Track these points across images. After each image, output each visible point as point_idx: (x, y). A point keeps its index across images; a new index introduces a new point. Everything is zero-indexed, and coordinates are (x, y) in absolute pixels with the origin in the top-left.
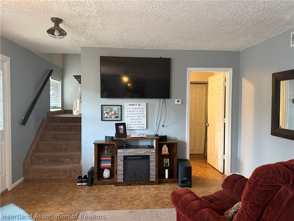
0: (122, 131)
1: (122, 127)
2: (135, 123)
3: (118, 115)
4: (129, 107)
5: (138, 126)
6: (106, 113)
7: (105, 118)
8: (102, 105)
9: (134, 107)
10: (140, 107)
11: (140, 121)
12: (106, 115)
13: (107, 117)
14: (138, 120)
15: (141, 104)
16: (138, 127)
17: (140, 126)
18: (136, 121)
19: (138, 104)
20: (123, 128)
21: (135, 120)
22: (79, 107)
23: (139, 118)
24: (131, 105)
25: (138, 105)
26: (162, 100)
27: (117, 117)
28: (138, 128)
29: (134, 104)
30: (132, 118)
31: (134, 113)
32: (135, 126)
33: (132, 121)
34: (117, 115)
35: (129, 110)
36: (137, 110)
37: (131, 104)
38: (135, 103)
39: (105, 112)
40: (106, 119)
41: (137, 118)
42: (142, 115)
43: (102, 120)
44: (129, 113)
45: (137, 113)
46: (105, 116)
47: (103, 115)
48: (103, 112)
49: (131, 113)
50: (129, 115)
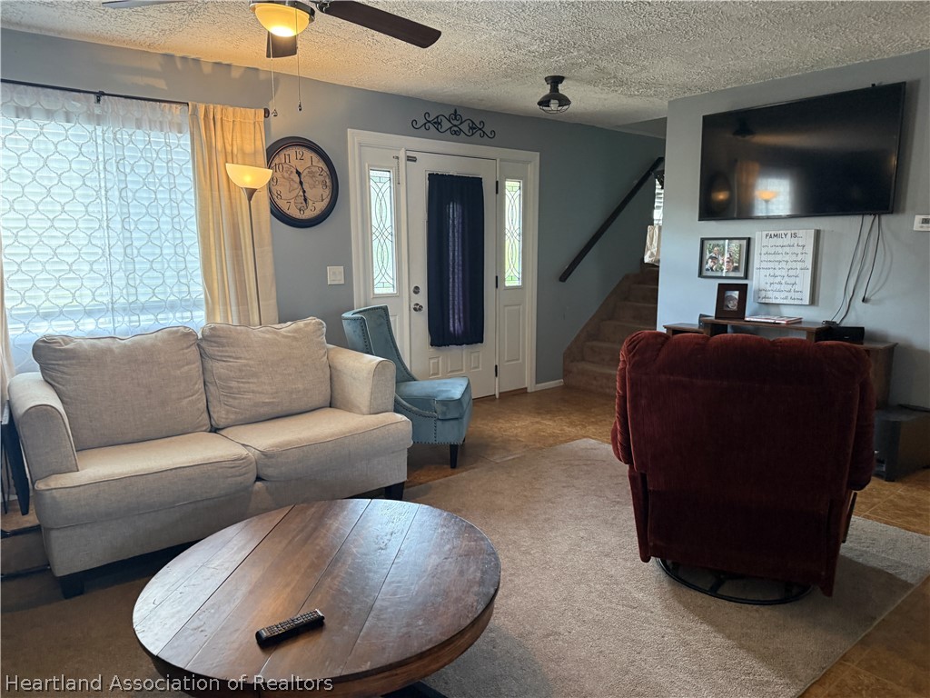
0: (732, 305)
1: (736, 294)
2: (778, 287)
3: (739, 263)
4: (766, 241)
5: (786, 294)
6: (711, 257)
7: (707, 270)
8: (703, 241)
9: (779, 241)
10: (795, 241)
11: (792, 280)
12: (710, 263)
13: (712, 269)
14: (786, 279)
15: (801, 233)
16: (786, 298)
17: (792, 294)
18: (783, 282)
19: (789, 232)
20: (737, 297)
21: (779, 279)
22: (656, 245)
23: (791, 273)
24: (771, 237)
25: (789, 235)
26: (869, 219)
27: (736, 269)
28: (785, 302)
29: (778, 232)
30: (772, 272)
31: (779, 258)
32: (777, 294)
33: (772, 280)
34: (735, 265)
35: (764, 250)
36: (787, 249)
37: (773, 233)
38: (782, 232)
39: (708, 255)
40: (710, 273)
41: (784, 273)
42: (799, 265)
43: (700, 275)
44: (764, 257)
45: (787, 258)
46: (707, 267)
47: (704, 262)
48: (704, 254)
49: (771, 258)
50: (764, 265)
